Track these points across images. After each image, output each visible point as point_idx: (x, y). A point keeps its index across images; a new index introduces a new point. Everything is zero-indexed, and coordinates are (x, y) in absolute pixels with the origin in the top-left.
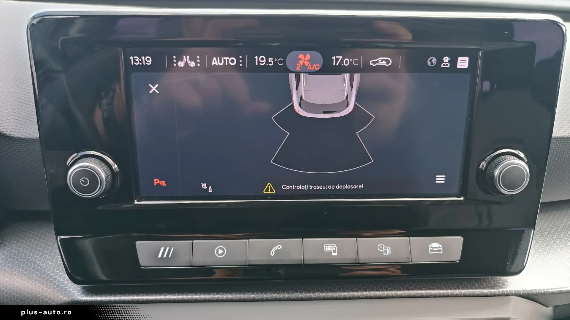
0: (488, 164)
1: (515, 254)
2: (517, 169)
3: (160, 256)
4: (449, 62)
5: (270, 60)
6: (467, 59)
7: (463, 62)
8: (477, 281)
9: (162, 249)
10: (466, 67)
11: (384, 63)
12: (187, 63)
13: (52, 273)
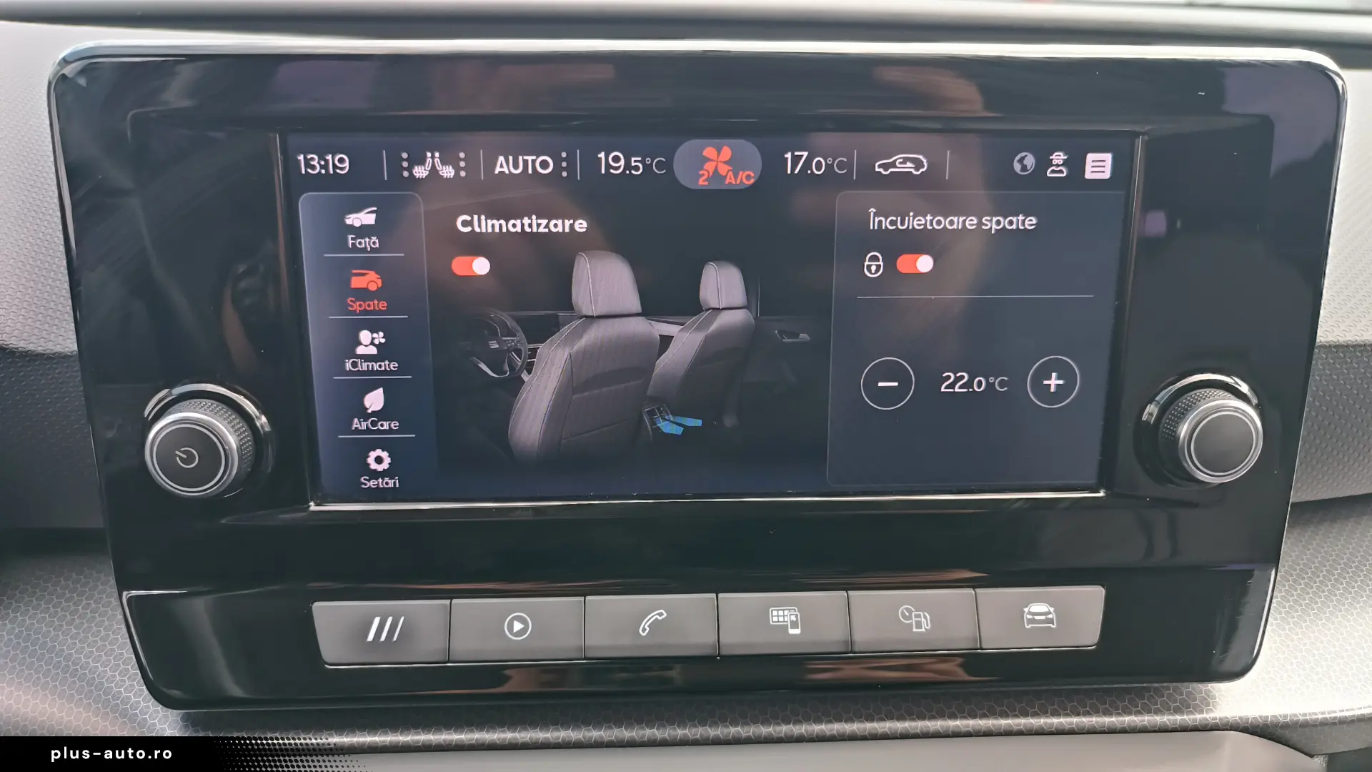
0: (1164, 409)
1: (1232, 628)
2: (1235, 421)
3: (371, 637)
4: (1065, 163)
5: (635, 160)
6: (1108, 157)
7: (1099, 165)
8: (1140, 693)
9: (377, 621)
10: (1107, 175)
12: (434, 170)
13: (109, 681)
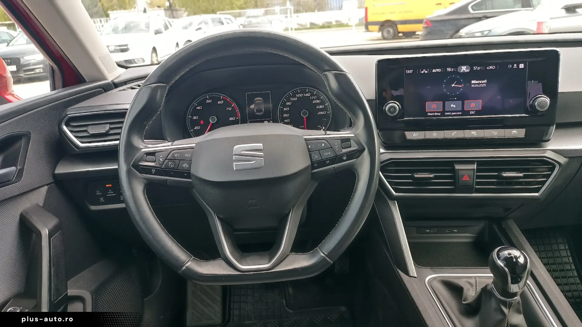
0: (534, 101)
3: (414, 136)
4: (516, 66)
5: (452, 69)
6: (523, 65)
7: (522, 66)
9: (414, 134)
11: (492, 68)
12: (424, 72)
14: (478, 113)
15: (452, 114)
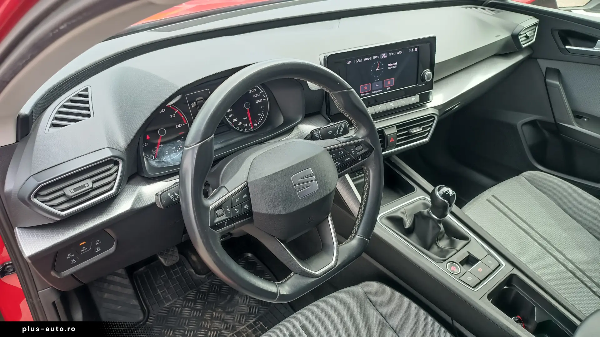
2: (430, 74)
10: (416, 50)
11: (400, 53)
12: (359, 61)
14: (392, 88)
15: (377, 91)
